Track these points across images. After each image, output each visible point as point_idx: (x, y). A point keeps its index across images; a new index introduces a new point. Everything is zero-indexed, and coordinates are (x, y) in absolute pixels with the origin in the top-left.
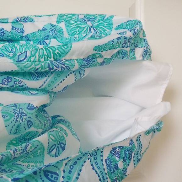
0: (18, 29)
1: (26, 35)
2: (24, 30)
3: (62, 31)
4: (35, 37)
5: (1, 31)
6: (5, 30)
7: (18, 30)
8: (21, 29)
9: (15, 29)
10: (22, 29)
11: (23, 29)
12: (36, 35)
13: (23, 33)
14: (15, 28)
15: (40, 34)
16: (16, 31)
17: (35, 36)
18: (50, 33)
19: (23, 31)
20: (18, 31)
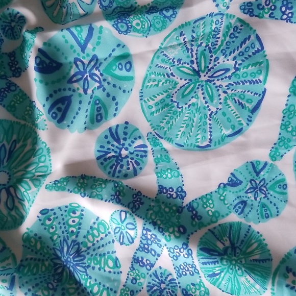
0: (173, 190)
1: (190, 203)
2: (185, 192)
3: (282, 184)
4: (212, 206)
5: (136, 199)
6: (144, 196)
7: (172, 193)
8: (177, 189)
9: (165, 191)
10: (180, 189)
11: (182, 189)
12: (213, 201)
13: (183, 198)
14: (165, 188)
15: (222, 198)
16: (169, 195)
17: (210, 202)
18: (249, 195)
19: (183, 194)
20: (171, 196)
